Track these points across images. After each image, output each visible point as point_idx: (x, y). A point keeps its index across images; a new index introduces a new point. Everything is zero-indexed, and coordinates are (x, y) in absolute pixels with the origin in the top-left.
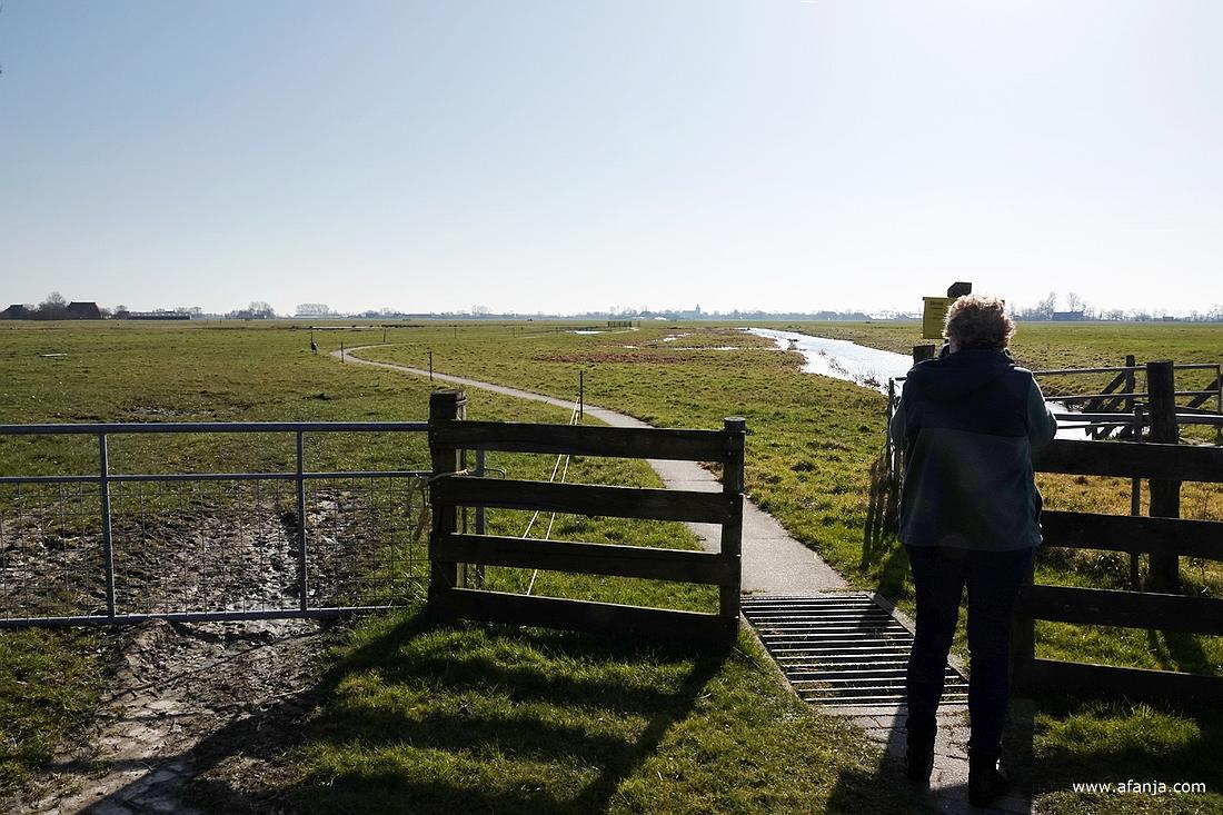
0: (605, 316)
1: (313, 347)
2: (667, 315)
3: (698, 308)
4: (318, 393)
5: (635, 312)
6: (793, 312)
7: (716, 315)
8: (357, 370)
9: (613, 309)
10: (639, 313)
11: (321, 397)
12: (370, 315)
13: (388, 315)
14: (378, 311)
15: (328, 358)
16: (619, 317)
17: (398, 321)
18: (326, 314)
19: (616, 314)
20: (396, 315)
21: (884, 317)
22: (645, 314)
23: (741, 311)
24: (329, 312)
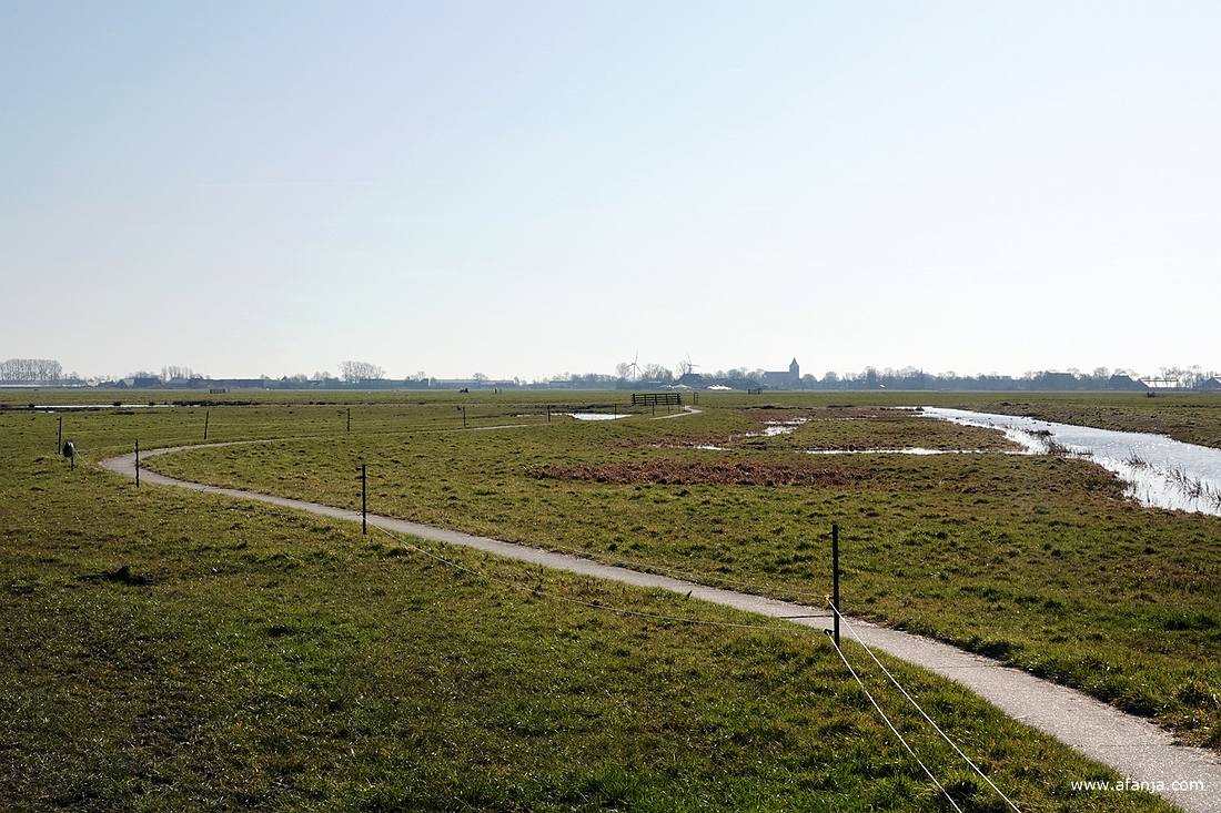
0: (609, 382)
1: (68, 452)
2: (734, 379)
3: (794, 366)
4: (113, 565)
5: (669, 374)
6: (987, 373)
7: (830, 380)
8: (175, 507)
9: (623, 368)
10: (676, 375)
11: (122, 576)
12: (143, 381)
13: (178, 382)
14: (158, 373)
15: (102, 476)
16: (636, 385)
17: (202, 394)
18: (55, 380)
19: (630, 378)
20: (195, 382)
21: (1173, 385)
22: (689, 378)
23: (881, 370)
24: (62, 375)
